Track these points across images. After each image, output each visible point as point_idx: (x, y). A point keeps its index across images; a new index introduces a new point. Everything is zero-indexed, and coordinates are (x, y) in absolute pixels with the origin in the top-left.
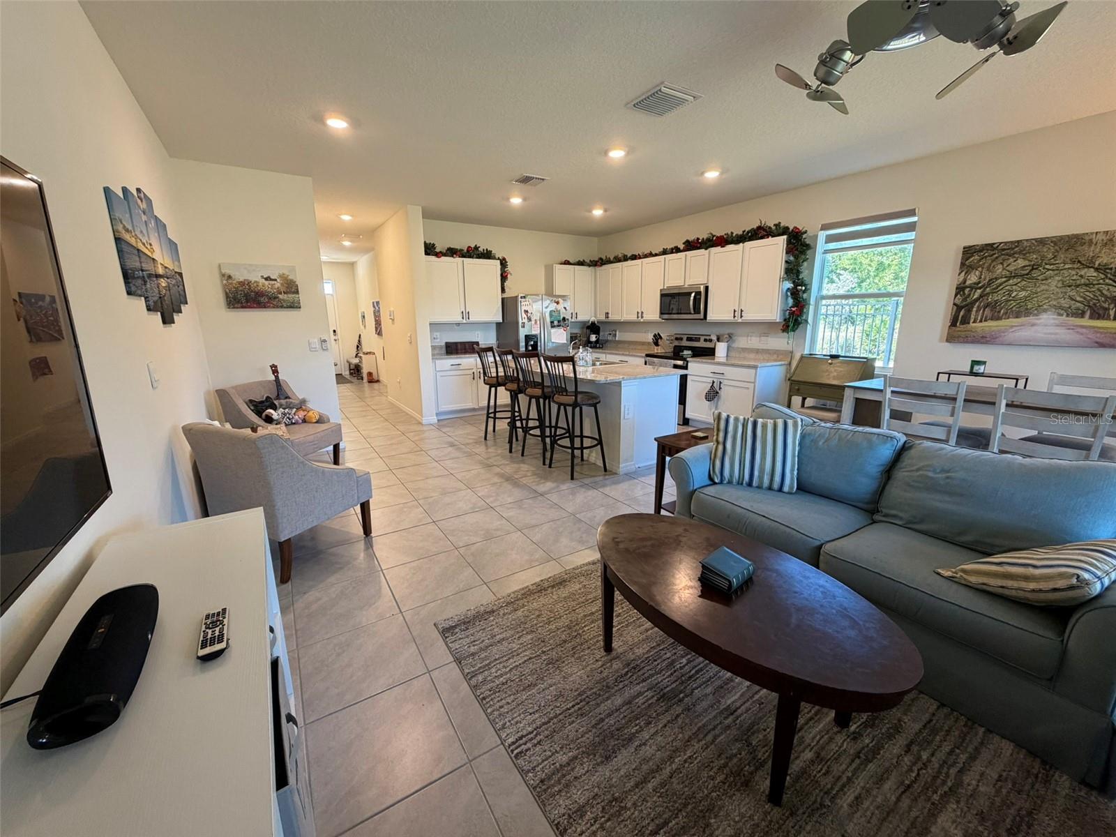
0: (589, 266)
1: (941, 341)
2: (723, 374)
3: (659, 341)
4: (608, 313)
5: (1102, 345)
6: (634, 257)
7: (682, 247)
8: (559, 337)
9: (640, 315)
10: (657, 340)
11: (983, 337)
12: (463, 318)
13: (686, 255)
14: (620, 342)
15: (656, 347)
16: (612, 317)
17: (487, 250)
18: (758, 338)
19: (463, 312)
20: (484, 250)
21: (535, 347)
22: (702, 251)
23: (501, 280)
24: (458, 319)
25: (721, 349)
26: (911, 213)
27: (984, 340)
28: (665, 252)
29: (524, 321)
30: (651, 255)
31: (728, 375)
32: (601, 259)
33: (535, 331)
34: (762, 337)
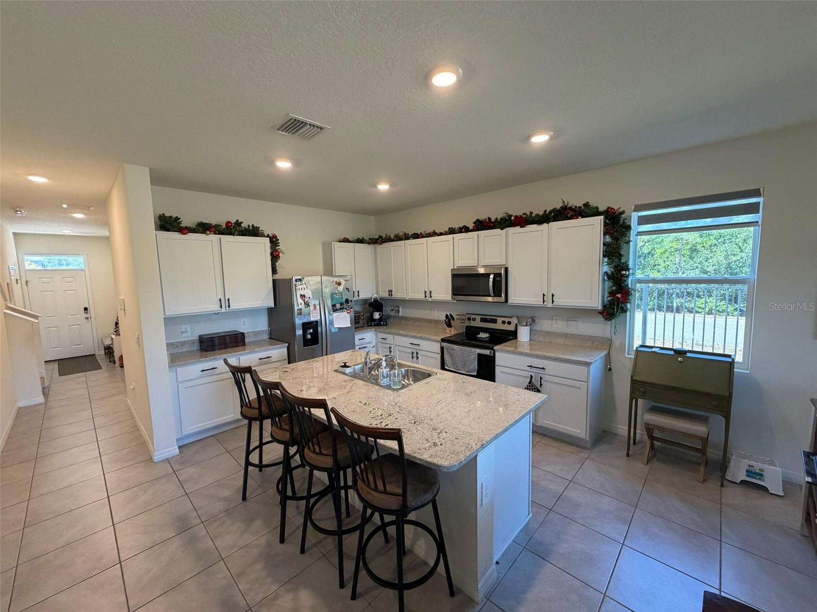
0: (369, 243)
2: (543, 368)
3: (452, 322)
4: (391, 291)
6: (416, 236)
7: (471, 226)
8: (342, 320)
9: (428, 294)
10: (449, 321)
12: (221, 307)
13: (478, 235)
14: (402, 318)
15: (448, 329)
16: (396, 295)
17: (253, 226)
18: (566, 322)
19: (220, 300)
20: (249, 226)
21: (315, 335)
22: (498, 231)
23: (272, 260)
24: (215, 307)
25: (524, 334)
26: (756, 193)
28: (452, 231)
29: (300, 307)
30: (434, 234)
31: (548, 371)
32: (380, 237)
33: (314, 317)
34: (571, 322)
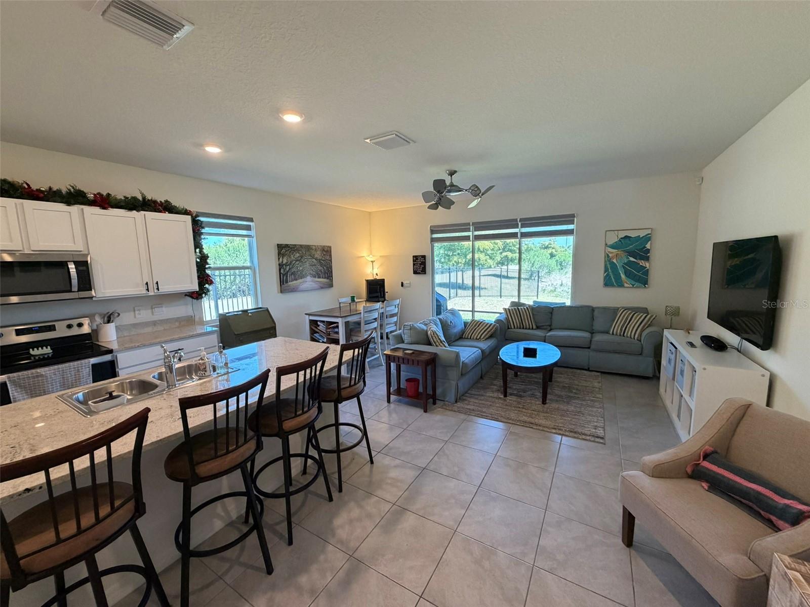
1: (278, 292)
5: (322, 288)
11: (294, 289)
18: (150, 311)
22: (60, 206)
27: (294, 290)
34: (156, 309)
